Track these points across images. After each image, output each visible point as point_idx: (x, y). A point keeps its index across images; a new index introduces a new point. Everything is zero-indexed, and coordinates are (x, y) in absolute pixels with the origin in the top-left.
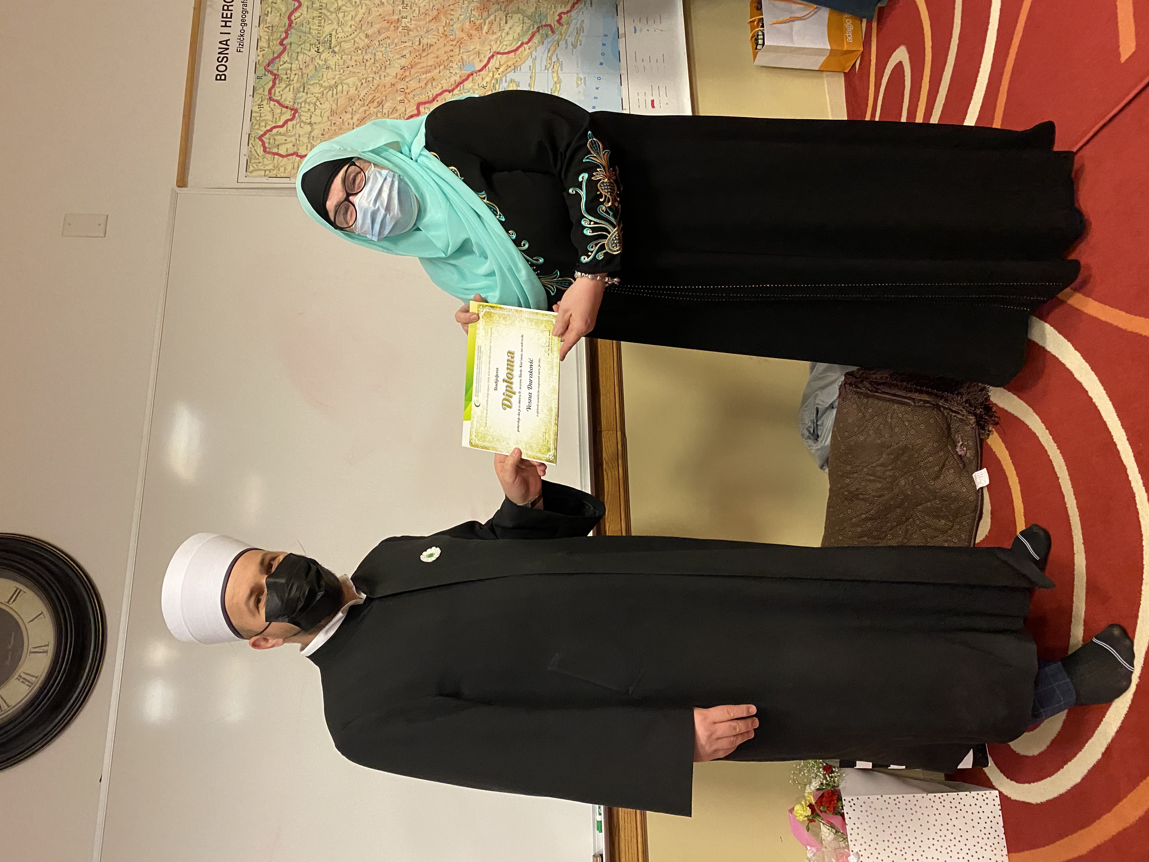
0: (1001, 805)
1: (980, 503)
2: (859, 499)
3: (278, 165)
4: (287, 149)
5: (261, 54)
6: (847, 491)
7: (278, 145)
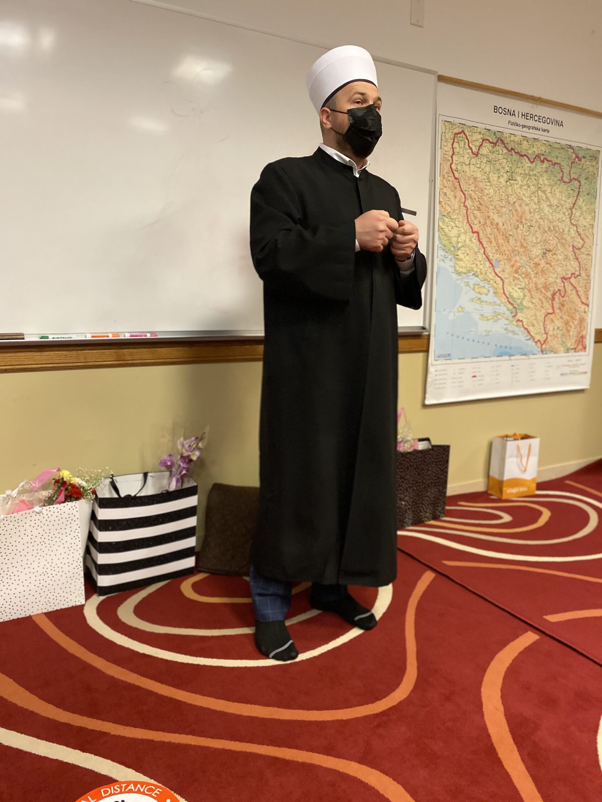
0: (77, 606)
3: (448, 141)
4: (456, 148)
5: (507, 136)
7: (458, 143)
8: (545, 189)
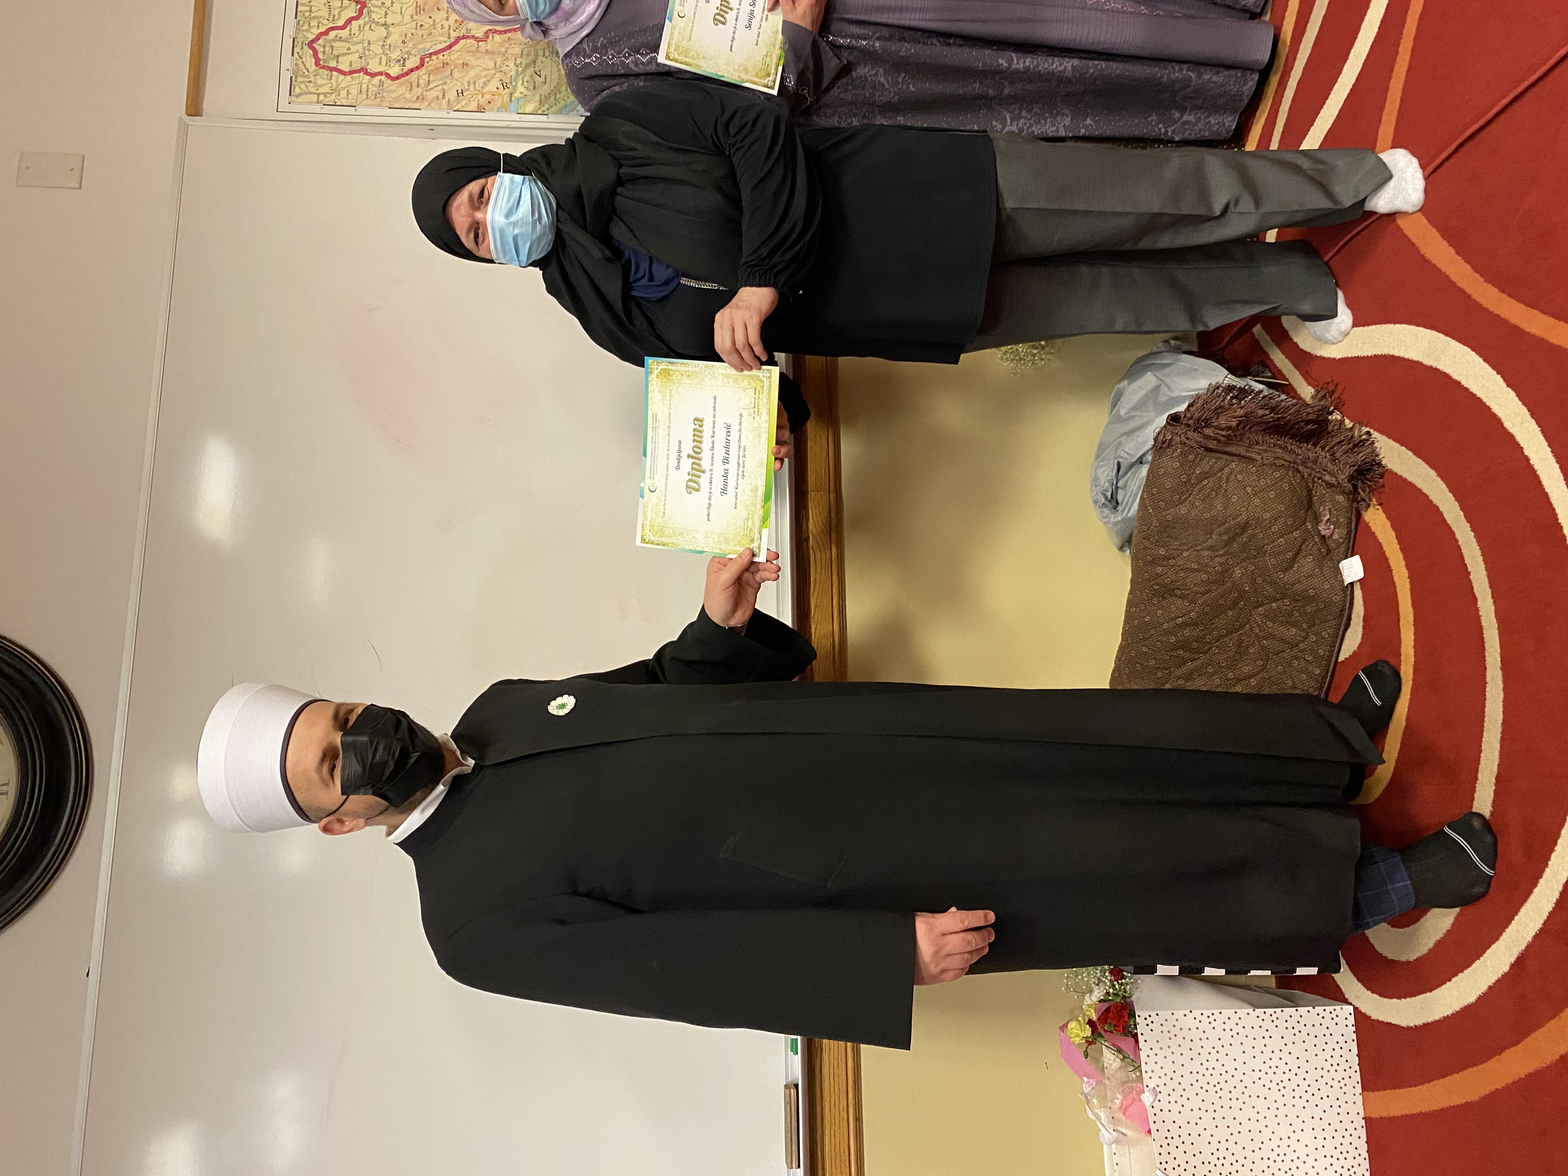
0: (1357, 1025)
1: (1348, 605)
2: (1175, 595)
3: (337, 86)
4: (351, 62)
6: (1157, 584)
7: (338, 56)
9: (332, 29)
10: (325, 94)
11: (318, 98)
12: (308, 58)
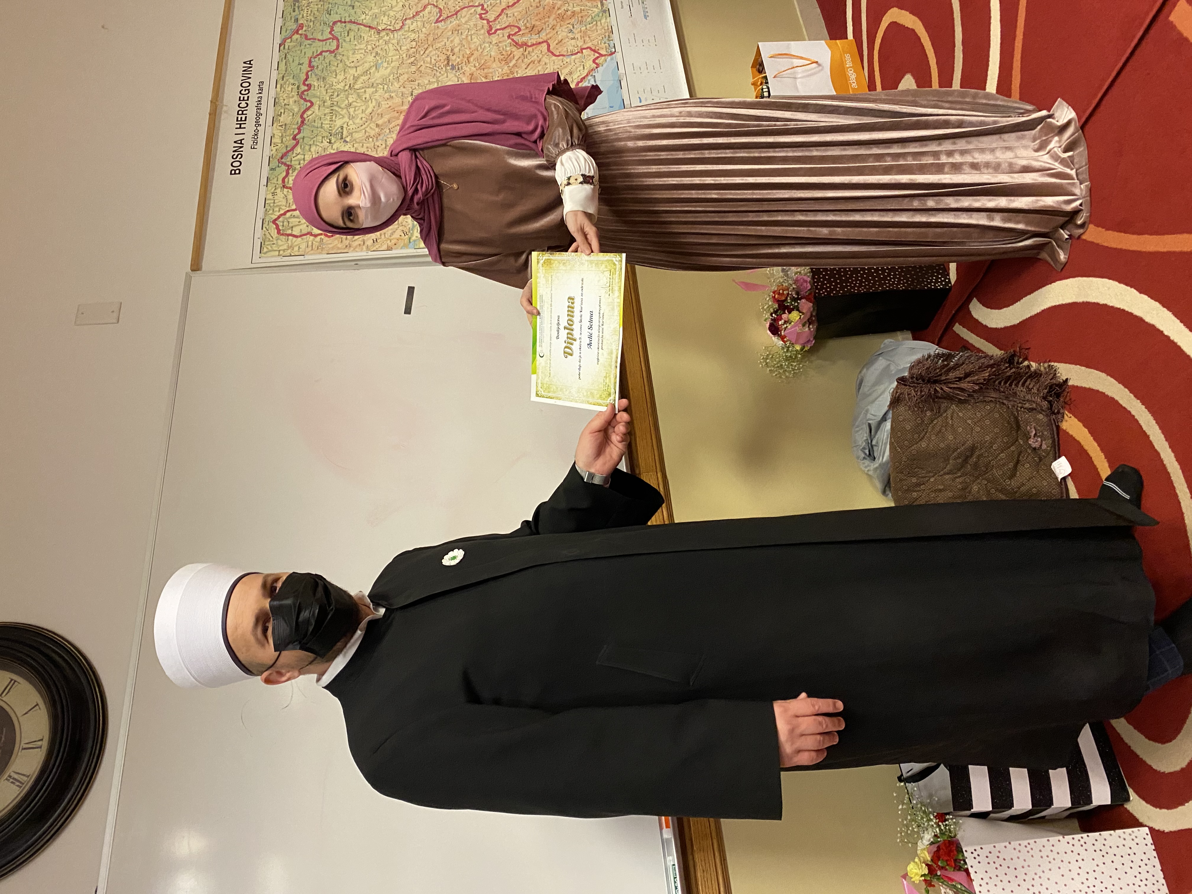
3: (293, 245)
4: (301, 230)
5: (274, 149)
7: (292, 227)
8: (352, 77)
9: (288, 211)
10: (284, 250)
11: (279, 252)
12: (273, 230)
